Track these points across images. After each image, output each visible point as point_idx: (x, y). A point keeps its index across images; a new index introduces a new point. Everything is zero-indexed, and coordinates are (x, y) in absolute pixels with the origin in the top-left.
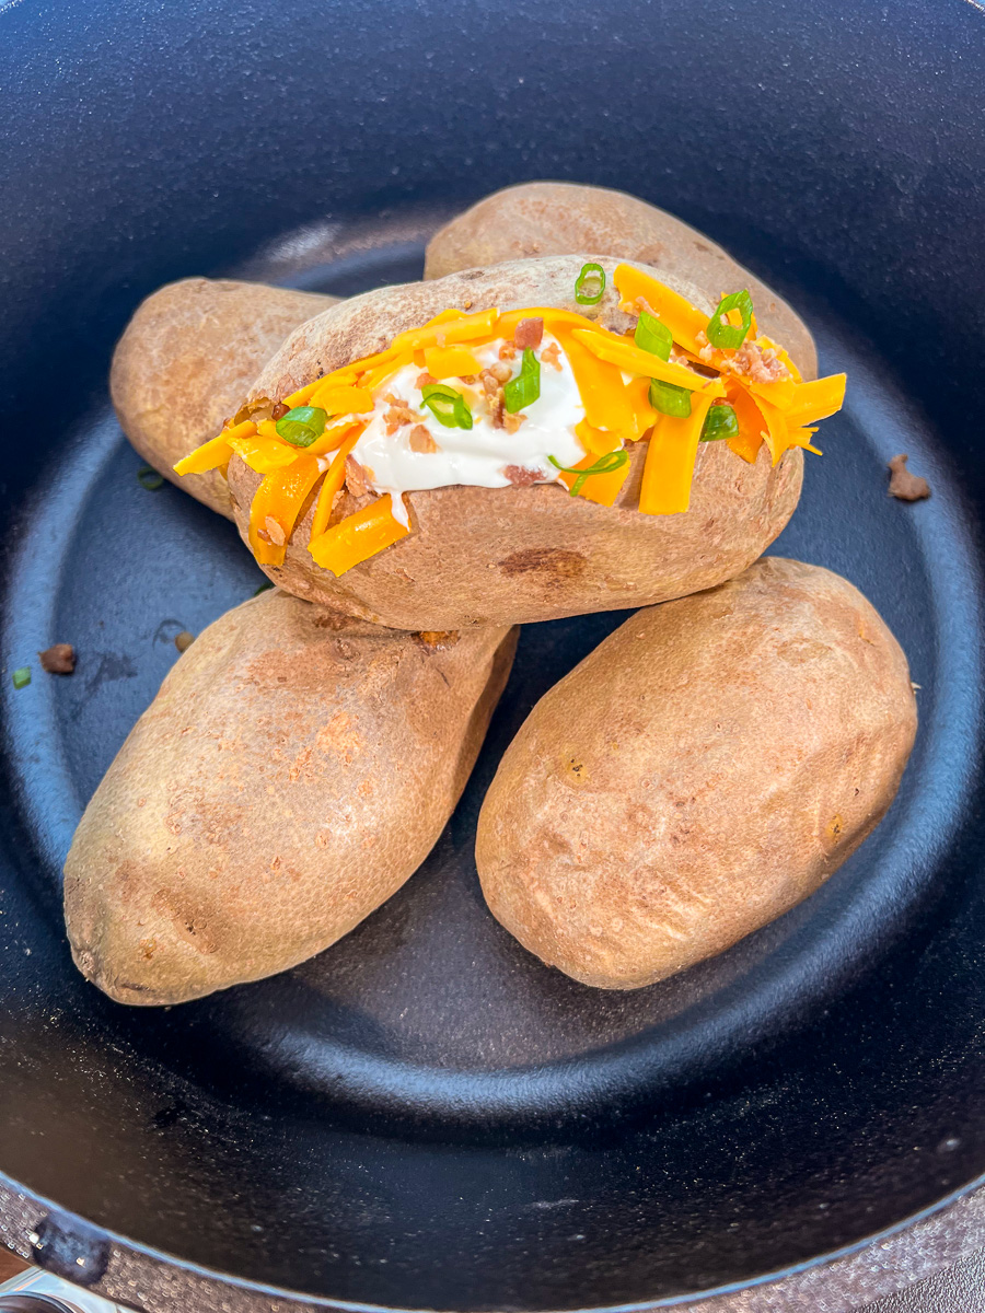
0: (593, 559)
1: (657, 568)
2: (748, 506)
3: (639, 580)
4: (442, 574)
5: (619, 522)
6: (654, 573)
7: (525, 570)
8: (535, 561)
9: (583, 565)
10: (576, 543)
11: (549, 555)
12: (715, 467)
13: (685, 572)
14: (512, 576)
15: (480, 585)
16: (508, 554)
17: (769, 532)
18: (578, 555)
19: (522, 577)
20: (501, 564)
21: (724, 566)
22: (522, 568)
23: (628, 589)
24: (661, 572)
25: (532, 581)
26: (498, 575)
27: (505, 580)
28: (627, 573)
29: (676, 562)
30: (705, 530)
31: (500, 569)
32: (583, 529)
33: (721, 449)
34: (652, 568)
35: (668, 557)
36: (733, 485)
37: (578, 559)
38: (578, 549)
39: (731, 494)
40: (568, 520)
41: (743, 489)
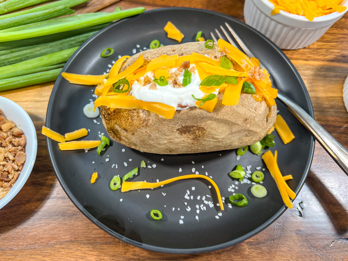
0: (207, 130)
1: (229, 134)
2: (259, 116)
3: (223, 139)
4: (160, 133)
5: (216, 117)
6: (228, 136)
7: (186, 133)
8: (189, 130)
9: (204, 132)
10: (202, 124)
11: (193, 128)
12: (247, 103)
13: (238, 137)
14: (181, 135)
15: (171, 137)
16: (180, 127)
17: (267, 128)
18: (203, 128)
19: (184, 135)
20: (178, 130)
21: (252, 137)
22: (185, 132)
23: (219, 142)
24: (230, 136)
25: (188, 137)
26: (177, 134)
27: (179, 136)
28: (219, 136)
29: (235, 133)
30: (244, 122)
31: (178, 132)
32: (204, 119)
33: (249, 97)
34: (227, 134)
35: (232, 130)
36: (254, 109)
37: (203, 130)
38: (203, 126)
39: (253, 112)
40: (199, 115)
41: (257, 111)
